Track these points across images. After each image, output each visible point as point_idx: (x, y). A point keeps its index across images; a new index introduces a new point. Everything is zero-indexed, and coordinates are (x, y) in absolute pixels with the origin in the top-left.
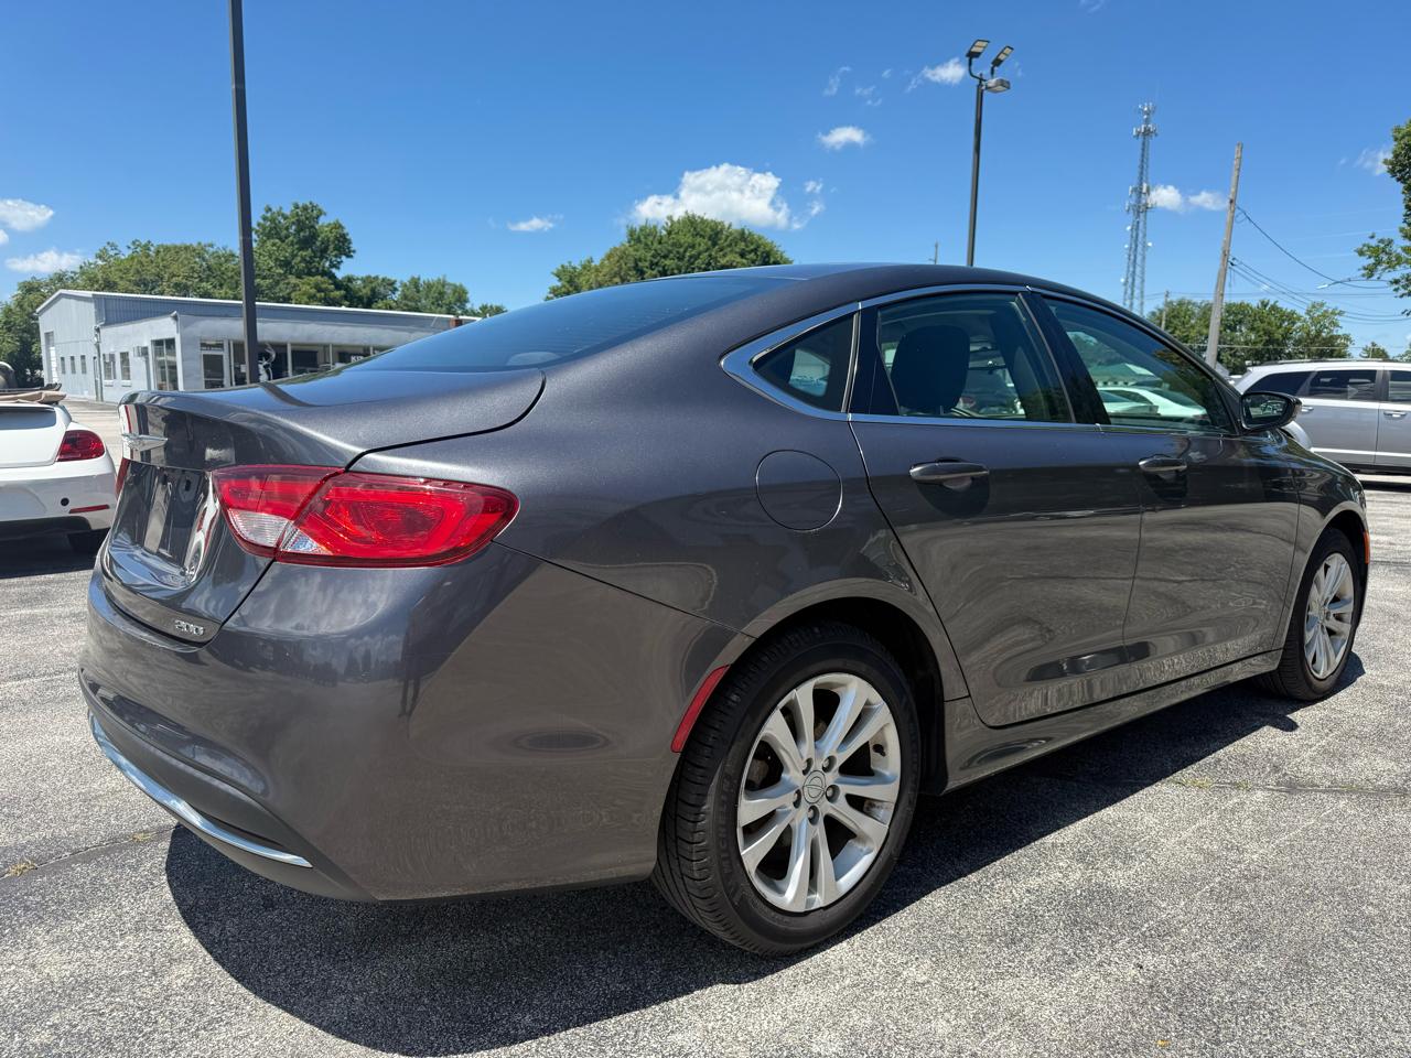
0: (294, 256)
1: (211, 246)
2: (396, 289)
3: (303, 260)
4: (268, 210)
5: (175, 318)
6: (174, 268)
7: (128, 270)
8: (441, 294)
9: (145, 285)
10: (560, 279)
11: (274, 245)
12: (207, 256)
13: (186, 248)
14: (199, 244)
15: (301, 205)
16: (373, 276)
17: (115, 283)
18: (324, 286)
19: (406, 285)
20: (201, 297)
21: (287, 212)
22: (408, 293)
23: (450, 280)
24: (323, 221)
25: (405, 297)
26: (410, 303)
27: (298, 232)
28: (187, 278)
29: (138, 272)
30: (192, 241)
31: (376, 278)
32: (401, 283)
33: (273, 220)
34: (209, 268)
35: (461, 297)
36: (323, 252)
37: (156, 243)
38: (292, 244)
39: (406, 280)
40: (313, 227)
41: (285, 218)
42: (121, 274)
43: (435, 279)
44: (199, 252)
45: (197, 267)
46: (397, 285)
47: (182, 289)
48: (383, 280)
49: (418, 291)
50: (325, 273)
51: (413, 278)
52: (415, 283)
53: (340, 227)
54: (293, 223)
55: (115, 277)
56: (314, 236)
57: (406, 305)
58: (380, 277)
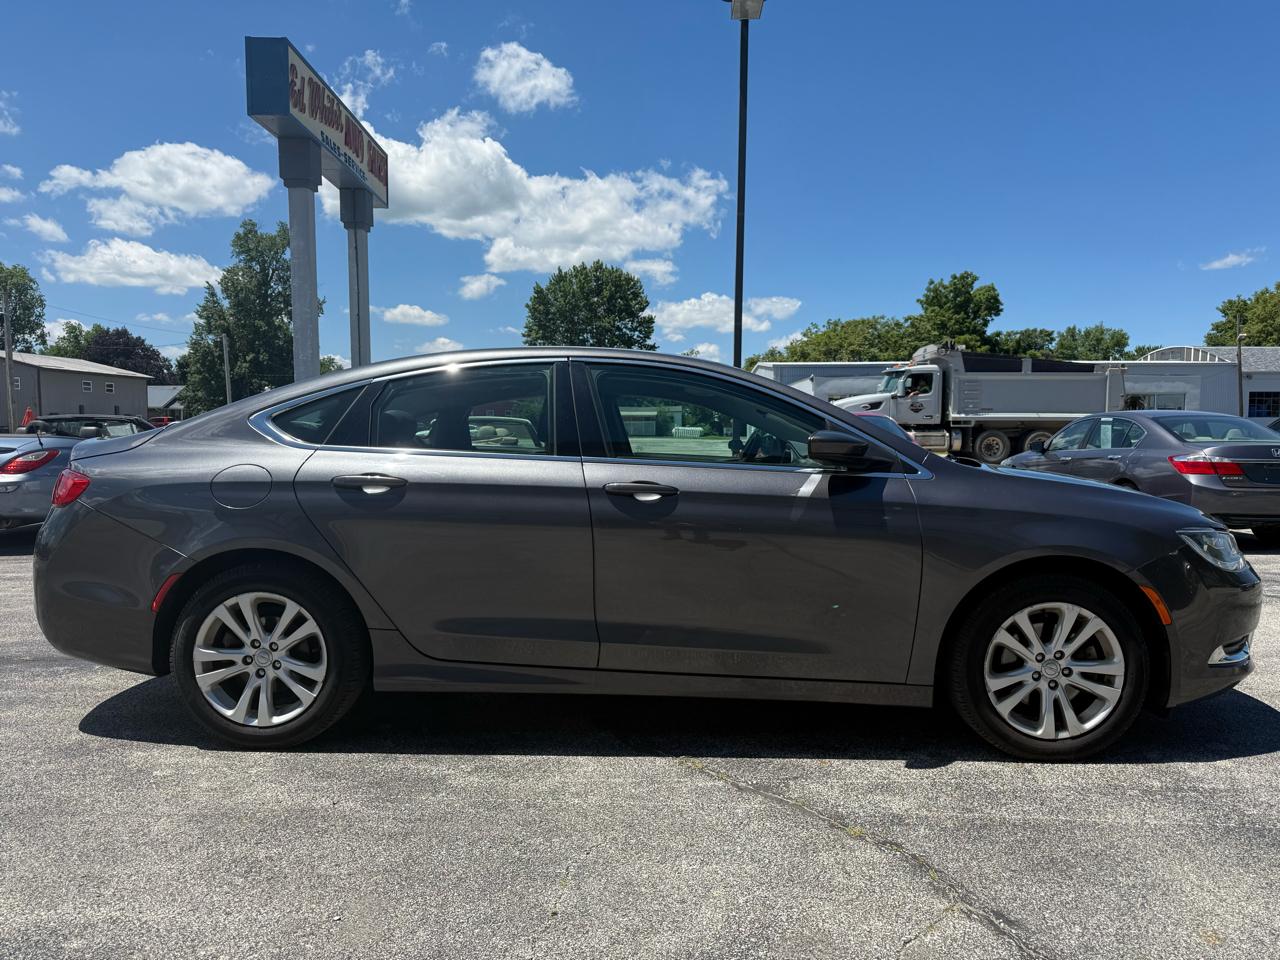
0: (950, 319)
1: (883, 318)
2: (1053, 339)
3: (957, 321)
4: (932, 282)
5: (812, 380)
6: (851, 339)
7: (819, 343)
8: (1099, 341)
9: (830, 354)
10: (1226, 314)
11: (933, 311)
12: (879, 327)
13: (863, 322)
14: (874, 317)
15: (958, 275)
16: (1031, 329)
17: (809, 354)
18: (972, 343)
19: (1063, 336)
20: (870, 360)
21: (946, 283)
22: (1064, 342)
23: (1106, 326)
24: (977, 285)
25: (1061, 345)
26: (1065, 351)
27: (955, 298)
28: (860, 346)
29: (826, 344)
30: (868, 315)
31: (1035, 330)
32: (1059, 333)
33: (936, 290)
34: (879, 336)
35: (1120, 341)
36: (976, 314)
37: (843, 321)
38: (949, 309)
39: (1063, 330)
40: (969, 293)
41: (945, 287)
42: (814, 347)
43: (1093, 326)
44: (872, 324)
45: (868, 336)
46: (1055, 335)
47: (856, 355)
48: (1041, 332)
49: (1075, 340)
50: (975, 331)
51: (1069, 329)
52: (1072, 332)
53: (994, 290)
54: (951, 291)
55: (809, 349)
56: (969, 300)
57: (1062, 353)
58: (1039, 330)
